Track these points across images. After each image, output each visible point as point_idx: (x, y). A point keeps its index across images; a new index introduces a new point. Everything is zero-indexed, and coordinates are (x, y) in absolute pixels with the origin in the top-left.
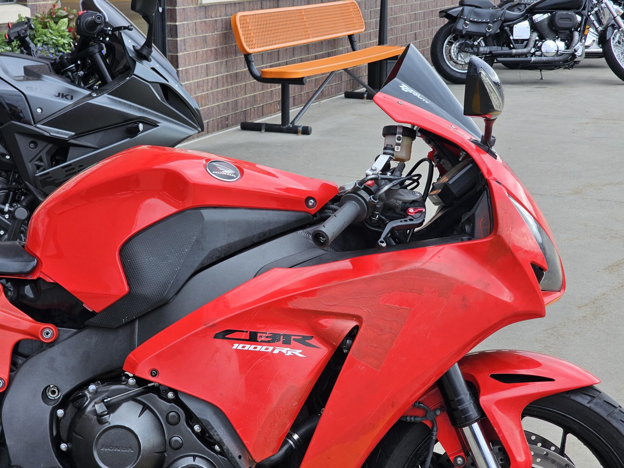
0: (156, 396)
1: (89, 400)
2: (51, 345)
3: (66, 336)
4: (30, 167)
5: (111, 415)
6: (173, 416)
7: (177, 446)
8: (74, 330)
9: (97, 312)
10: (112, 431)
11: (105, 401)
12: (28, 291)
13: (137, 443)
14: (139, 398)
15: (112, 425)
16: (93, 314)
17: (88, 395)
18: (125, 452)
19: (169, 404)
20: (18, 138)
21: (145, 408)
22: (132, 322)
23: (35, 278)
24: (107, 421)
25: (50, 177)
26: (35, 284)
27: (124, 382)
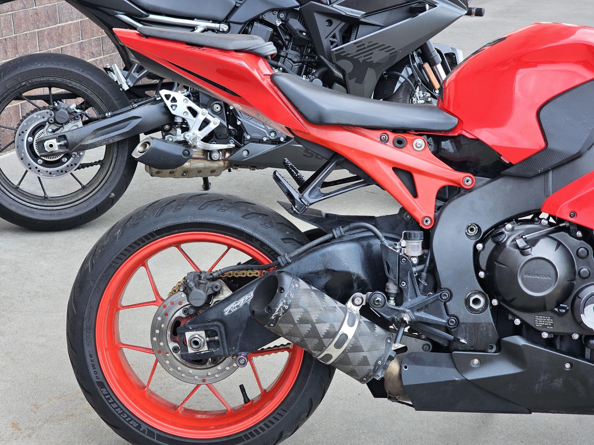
0: (567, 234)
1: (507, 236)
2: (469, 190)
3: (481, 183)
4: (326, 43)
5: (533, 248)
6: (582, 251)
7: (587, 275)
8: (488, 179)
9: (514, 163)
10: (534, 262)
11: (524, 237)
12: (447, 145)
13: (554, 272)
14: (552, 235)
15: (534, 256)
16: (511, 165)
17: (506, 233)
18: (544, 279)
19: (579, 241)
20: (317, 17)
21: (559, 244)
22: (546, 172)
23: (456, 134)
24: (530, 253)
25: (344, 52)
26: (457, 140)
27: (537, 222)
